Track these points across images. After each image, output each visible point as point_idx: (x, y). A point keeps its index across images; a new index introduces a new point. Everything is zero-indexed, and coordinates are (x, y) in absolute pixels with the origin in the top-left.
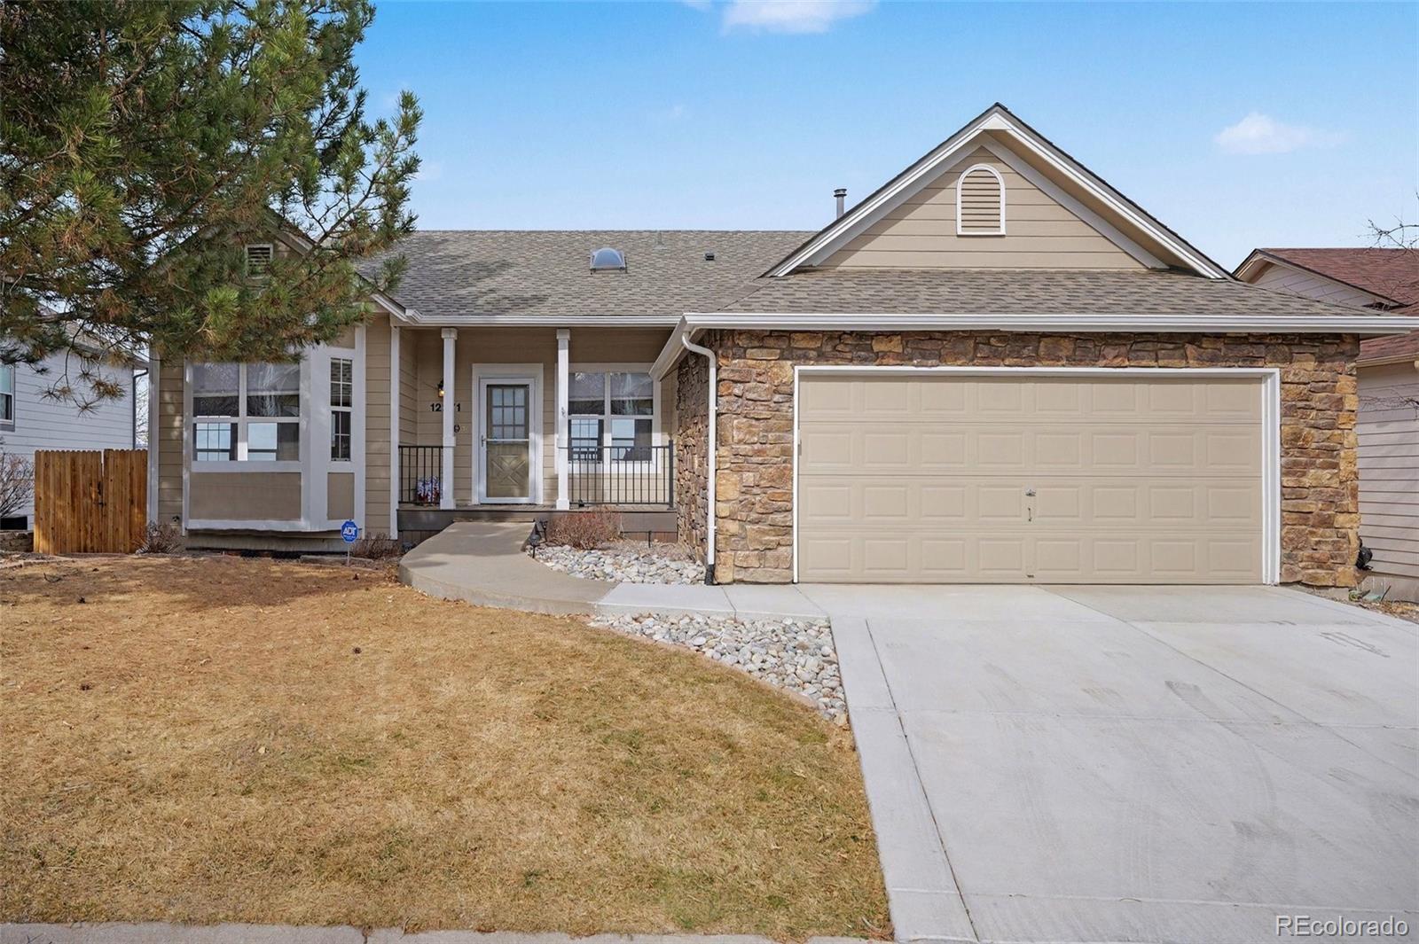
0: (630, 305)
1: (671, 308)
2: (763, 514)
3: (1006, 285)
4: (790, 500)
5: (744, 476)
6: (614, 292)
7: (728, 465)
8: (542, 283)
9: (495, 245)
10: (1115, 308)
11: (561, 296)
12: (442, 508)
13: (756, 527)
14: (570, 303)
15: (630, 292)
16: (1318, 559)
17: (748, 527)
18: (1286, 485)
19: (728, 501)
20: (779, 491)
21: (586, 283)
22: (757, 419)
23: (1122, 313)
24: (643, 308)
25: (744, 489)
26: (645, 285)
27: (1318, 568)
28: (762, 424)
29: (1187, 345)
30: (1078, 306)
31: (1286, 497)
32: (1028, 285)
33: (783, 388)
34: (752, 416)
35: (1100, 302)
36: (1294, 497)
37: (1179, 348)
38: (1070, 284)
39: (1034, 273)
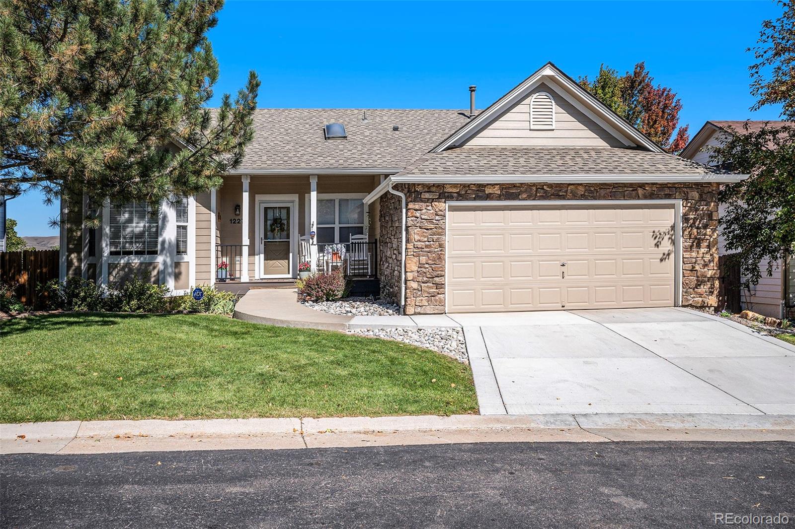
0: (352, 161)
1: (376, 163)
2: (430, 278)
3: (554, 157)
4: (444, 271)
5: (421, 258)
6: (342, 153)
7: (412, 253)
8: (298, 147)
9: (264, 120)
10: (604, 170)
11: (311, 155)
12: (242, 281)
13: (426, 285)
14: (317, 160)
15: (351, 152)
16: (700, 293)
17: (423, 285)
18: (685, 257)
19: (412, 271)
20: (438, 266)
21: (325, 146)
22: (427, 229)
23: (607, 173)
24: (360, 163)
25: (420, 266)
26: (359, 148)
27: (699, 297)
28: (430, 231)
29: (639, 188)
30: (586, 169)
31: (685, 263)
32: (565, 157)
33: (440, 213)
34: (424, 227)
35: (598, 167)
36: (688, 263)
37: (635, 190)
38: (586, 156)
39: (569, 149)
